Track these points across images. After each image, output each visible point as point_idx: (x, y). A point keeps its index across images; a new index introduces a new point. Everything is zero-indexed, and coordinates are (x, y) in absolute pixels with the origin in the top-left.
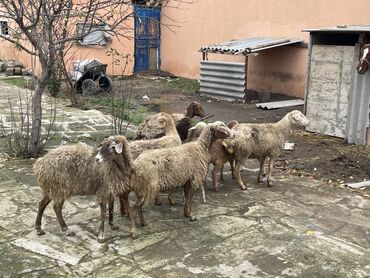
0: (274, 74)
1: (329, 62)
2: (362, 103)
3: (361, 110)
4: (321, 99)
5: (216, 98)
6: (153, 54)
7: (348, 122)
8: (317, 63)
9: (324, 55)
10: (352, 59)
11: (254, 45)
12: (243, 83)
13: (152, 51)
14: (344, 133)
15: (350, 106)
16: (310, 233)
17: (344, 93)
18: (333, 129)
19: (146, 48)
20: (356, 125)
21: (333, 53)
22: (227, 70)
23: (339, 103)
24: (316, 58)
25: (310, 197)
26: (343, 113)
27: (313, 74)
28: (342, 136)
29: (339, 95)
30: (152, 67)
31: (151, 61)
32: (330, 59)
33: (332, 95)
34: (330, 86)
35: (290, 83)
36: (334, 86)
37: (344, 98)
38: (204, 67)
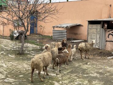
0: (72, 33)
1: (94, 29)
2: (103, 39)
3: (103, 41)
4: (91, 38)
5: (58, 40)
6: (35, 29)
7: (100, 44)
8: (90, 29)
9: (92, 27)
10: (100, 28)
11: (69, 25)
12: (66, 35)
13: (35, 28)
14: (98, 47)
15: (100, 40)
16: (106, 67)
17: (98, 36)
18: (95, 46)
19: (33, 27)
20: (102, 45)
21: (95, 26)
22: (61, 32)
23: (97, 39)
24: (90, 28)
25: (100, 60)
26: (98, 42)
27: (89, 32)
28: (98, 48)
29: (97, 37)
30: (35, 33)
31: (34, 31)
32: (94, 28)
33: (95, 37)
34: (94, 35)
35: (77, 36)
36: (95, 35)
37: (98, 38)
38: (54, 31)
